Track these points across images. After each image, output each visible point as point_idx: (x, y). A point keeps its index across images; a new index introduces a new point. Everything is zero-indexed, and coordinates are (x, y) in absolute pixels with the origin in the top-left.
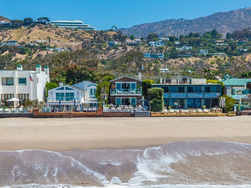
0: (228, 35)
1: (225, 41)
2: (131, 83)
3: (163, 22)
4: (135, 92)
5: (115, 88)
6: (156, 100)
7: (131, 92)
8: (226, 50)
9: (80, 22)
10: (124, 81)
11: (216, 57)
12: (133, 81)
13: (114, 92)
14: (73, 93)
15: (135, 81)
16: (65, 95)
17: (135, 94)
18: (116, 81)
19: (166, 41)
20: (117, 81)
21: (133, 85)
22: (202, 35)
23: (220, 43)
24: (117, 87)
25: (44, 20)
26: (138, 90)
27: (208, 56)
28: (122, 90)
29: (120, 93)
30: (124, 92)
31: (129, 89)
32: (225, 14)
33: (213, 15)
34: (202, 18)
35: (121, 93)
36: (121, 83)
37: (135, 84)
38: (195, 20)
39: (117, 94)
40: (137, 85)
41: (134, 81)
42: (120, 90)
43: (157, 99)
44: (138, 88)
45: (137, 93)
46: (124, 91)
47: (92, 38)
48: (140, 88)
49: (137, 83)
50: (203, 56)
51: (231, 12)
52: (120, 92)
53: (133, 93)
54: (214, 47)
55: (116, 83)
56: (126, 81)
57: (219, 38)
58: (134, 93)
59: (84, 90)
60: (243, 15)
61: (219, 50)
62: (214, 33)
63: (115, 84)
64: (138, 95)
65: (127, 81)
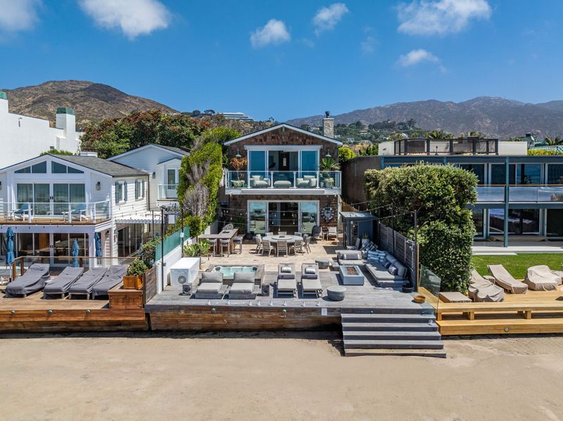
0: (370, 126)
1: (368, 131)
2: (300, 149)
3: (312, 117)
4: (314, 180)
5: (244, 168)
6: (442, 226)
7: (301, 181)
8: (370, 139)
9: (242, 114)
10: (279, 144)
11: (362, 144)
12: (309, 144)
13: (238, 182)
14: (82, 186)
15: (314, 141)
16: (51, 194)
17: (318, 190)
18: (249, 142)
19: (317, 130)
20: (251, 144)
21: (309, 156)
22: (348, 126)
23: (364, 132)
24: (251, 162)
25: (210, 113)
26: (325, 176)
27: (355, 143)
28: (270, 174)
29: (262, 186)
30: (278, 182)
31: (295, 173)
32: (364, 111)
33: (354, 112)
34: (344, 114)
35: (267, 186)
36: (266, 149)
37: (314, 153)
38: (339, 116)
39: (248, 190)
40: (322, 157)
41: (313, 144)
42: (263, 175)
43: (448, 222)
44: (327, 167)
45: (325, 187)
46: (276, 177)
47: (252, 127)
48: (333, 166)
49: (321, 150)
50: (350, 143)
51: (369, 109)
52: (263, 182)
53: (309, 186)
54: (359, 136)
55: (250, 149)
56: (283, 144)
57: (362, 128)
58: (313, 184)
59: (148, 175)
60: (378, 112)
61: (364, 138)
62: (358, 124)
63: (244, 154)
64: (327, 192)
65: (287, 144)
